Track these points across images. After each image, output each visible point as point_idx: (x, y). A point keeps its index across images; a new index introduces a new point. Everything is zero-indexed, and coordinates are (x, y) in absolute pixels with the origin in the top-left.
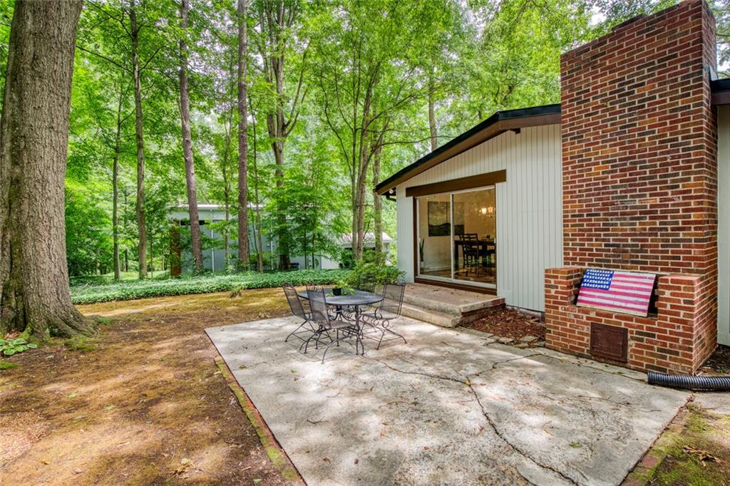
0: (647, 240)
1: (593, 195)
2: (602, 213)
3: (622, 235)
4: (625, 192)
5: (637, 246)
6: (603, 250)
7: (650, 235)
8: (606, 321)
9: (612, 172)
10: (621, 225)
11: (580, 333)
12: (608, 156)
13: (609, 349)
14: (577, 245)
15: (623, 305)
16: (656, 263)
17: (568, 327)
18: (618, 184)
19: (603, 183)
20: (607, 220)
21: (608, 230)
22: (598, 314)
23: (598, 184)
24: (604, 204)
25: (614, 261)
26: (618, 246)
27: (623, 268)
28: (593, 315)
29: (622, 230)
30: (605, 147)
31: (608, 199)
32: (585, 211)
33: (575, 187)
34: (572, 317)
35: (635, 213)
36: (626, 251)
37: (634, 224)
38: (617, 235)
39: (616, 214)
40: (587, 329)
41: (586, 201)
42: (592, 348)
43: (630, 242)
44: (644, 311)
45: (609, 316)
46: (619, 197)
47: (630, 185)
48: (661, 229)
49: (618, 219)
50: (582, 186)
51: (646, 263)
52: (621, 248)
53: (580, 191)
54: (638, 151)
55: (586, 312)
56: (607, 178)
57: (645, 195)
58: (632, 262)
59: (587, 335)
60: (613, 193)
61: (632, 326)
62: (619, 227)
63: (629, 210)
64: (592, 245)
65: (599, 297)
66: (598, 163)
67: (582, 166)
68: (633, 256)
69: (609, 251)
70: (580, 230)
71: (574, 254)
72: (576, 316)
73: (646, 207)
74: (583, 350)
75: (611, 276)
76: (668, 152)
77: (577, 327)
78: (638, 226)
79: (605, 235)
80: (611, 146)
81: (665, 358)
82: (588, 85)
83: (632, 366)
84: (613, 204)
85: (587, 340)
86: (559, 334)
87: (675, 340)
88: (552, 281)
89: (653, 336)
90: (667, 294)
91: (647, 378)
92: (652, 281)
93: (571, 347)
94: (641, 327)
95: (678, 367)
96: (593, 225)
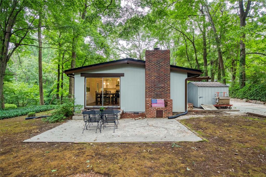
0: (162, 93)
1: (152, 83)
4: (158, 83)
5: (160, 94)
8: (159, 109)
9: (156, 79)
12: (155, 75)
14: (149, 94)
15: (160, 106)
16: (163, 97)
17: (152, 112)
18: (157, 81)
19: (154, 81)
20: (155, 88)
21: (155, 91)
22: (158, 108)
24: (154, 85)
25: (156, 97)
27: (158, 98)
28: (157, 109)
30: (155, 73)
32: (151, 86)
33: (148, 81)
34: (152, 110)
36: (158, 95)
37: (160, 90)
38: (157, 92)
40: (155, 112)
41: (151, 84)
42: (157, 115)
44: (164, 106)
45: (160, 108)
46: (157, 84)
48: (164, 91)
49: (157, 88)
50: (150, 81)
54: (160, 75)
55: (155, 108)
57: (161, 84)
58: (160, 97)
59: (155, 113)
61: (163, 109)
62: (157, 90)
63: (159, 87)
64: (152, 94)
65: (156, 105)
66: (153, 76)
67: (150, 76)
68: (159, 96)
69: (155, 95)
70: (149, 91)
72: (153, 109)
73: (162, 86)
75: (157, 100)
76: (165, 76)
77: (153, 112)
80: (156, 73)
81: (168, 114)
82: (152, 59)
83: (164, 117)
84: (156, 85)
85: (155, 114)
86: (150, 114)
87: (170, 111)
88: (148, 102)
89: (167, 111)
90: (169, 102)
91: (168, 118)
92: (164, 101)
93: (152, 116)
94: (165, 109)
95: (170, 115)
96: (152, 90)
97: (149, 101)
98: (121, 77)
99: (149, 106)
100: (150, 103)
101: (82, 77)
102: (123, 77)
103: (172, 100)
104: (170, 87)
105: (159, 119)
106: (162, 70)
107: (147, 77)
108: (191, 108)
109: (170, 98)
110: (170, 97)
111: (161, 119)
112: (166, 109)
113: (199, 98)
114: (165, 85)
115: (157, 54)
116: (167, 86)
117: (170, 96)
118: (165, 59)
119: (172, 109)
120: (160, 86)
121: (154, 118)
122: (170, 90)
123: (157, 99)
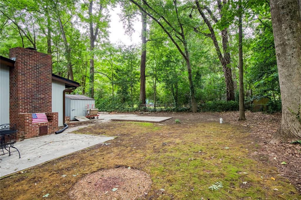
1: (28, 93)
2: (31, 98)
3: (36, 104)
4: (37, 93)
5: (39, 107)
6: (31, 108)
7: (42, 104)
9: (34, 87)
10: (36, 101)
11: (36, 130)
12: (32, 83)
13: (44, 132)
14: (23, 107)
15: (43, 121)
16: (43, 111)
17: (33, 130)
18: (35, 91)
19: (31, 90)
20: (32, 100)
21: (32, 103)
22: (41, 124)
23: (30, 90)
24: (31, 96)
25: (34, 111)
26: (35, 107)
27: (36, 112)
28: (39, 124)
29: (36, 103)
30: (32, 80)
31: (32, 94)
32: (26, 97)
33: (23, 89)
34: (34, 127)
35: (39, 99)
36: (37, 108)
37: (39, 101)
38: (35, 104)
39: (35, 98)
40: (38, 129)
41: (26, 94)
42: (40, 133)
43: (38, 106)
44: (47, 121)
45: (43, 123)
47: (38, 92)
48: (44, 103)
49: (35, 100)
50: (25, 89)
51: (41, 111)
52: (36, 107)
53: (24, 91)
54: (40, 84)
55: (38, 124)
56: (32, 88)
57: (41, 95)
58: (39, 111)
59: (38, 130)
60: (34, 93)
61: (48, 125)
63: (37, 98)
64: (28, 107)
65: (37, 120)
66: (30, 84)
67: (25, 84)
69: (33, 108)
70: (24, 102)
71: (22, 110)
72: (35, 126)
73: (41, 97)
74: (37, 135)
76: (46, 86)
77: (35, 129)
78: (40, 102)
79: (31, 104)
80: (34, 80)
81: (54, 129)
82: (27, 61)
83: (48, 134)
84: (34, 96)
85: (38, 132)
86: (30, 133)
87: (56, 125)
88: (27, 118)
89: (52, 125)
90: (54, 116)
91: (55, 134)
92: (45, 115)
93: (34, 135)
94: (50, 124)
95: (56, 130)
96: (28, 101)
97: (29, 116)
99: (29, 122)
100: (30, 118)
103: (58, 113)
104: (51, 99)
105: (44, 136)
106: (42, 77)
107: (21, 85)
108: (68, 121)
109: (51, 112)
110: (51, 110)
111: (46, 136)
112: (51, 124)
113: (71, 111)
114: (46, 95)
115: (35, 57)
116: (48, 97)
118: (46, 65)
119: (58, 123)
120: (39, 97)
121: (37, 137)
122: (51, 101)
123: (36, 114)
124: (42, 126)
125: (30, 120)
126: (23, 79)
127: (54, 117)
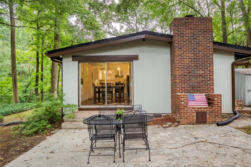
0: (200, 84)
1: (185, 69)
2: (188, 75)
3: (194, 82)
4: (195, 69)
5: (198, 86)
6: (188, 88)
7: (201, 82)
8: (201, 110)
9: (191, 62)
10: (194, 79)
11: (192, 116)
12: (190, 57)
13: (202, 119)
14: (180, 86)
15: (201, 104)
16: (203, 91)
17: (188, 115)
18: (193, 66)
19: (188, 65)
20: (190, 77)
21: (190, 81)
22: (198, 108)
23: (187, 65)
24: (189, 72)
25: (192, 91)
26: (193, 86)
27: (194, 93)
28: (196, 109)
29: (194, 81)
30: (189, 53)
31: (190, 70)
32: (183, 74)
33: (179, 65)
35: (198, 76)
36: (195, 88)
37: (197, 79)
38: (192, 82)
39: (192, 76)
40: (195, 114)
41: (183, 71)
42: (197, 120)
43: (196, 85)
44: (207, 105)
45: (201, 108)
46: (193, 70)
47: (196, 67)
48: (204, 81)
49: (193, 77)
50: (182, 65)
51: (200, 91)
52: (194, 87)
53: (181, 67)
54: (198, 57)
55: (194, 108)
56: (190, 64)
57: (200, 70)
58: (197, 91)
59: (195, 116)
60: (191, 69)
61: (207, 110)
62: (193, 80)
63: (196, 75)
64: (185, 86)
65: (193, 103)
66: (187, 59)
67: (182, 59)
68: (197, 89)
69: (190, 88)
70: (181, 81)
71: (179, 89)
72: (191, 110)
73: (200, 74)
74: (193, 122)
75: (193, 96)
76: (205, 58)
77: (191, 114)
78: (198, 80)
79: (189, 82)
80: (191, 53)
81: (216, 118)
82: (184, 32)
83: (208, 123)
84: (191, 72)
85: (195, 118)
86: (185, 118)
87: (218, 112)
88: (183, 99)
89: (213, 112)
90: (216, 99)
91: (216, 125)
92: (205, 96)
93: (190, 122)
94: (210, 110)
95: (218, 120)
96: (185, 79)
97: (184, 97)
98: (133, 61)
99: (184, 105)
100: (185, 100)
101: (74, 62)
102: (137, 61)
103: (221, 95)
104: (213, 75)
105: (201, 125)
106: (200, 48)
107: (177, 60)
108: (241, 107)
109: (213, 93)
110: (213, 91)
111: (205, 125)
112: (212, 110)
113: (247, 92)
114: (206, 71)
115: (192, 24)
116: (209, 73)
117: (213, 89)
118: (205, 31)
119: (221, 110)
120: (198, 74)
121: (193, 124)
122: (213, 79)
123: (194, 94)
124: (200, 111)
125: (185, 102)
126: (180, 54)
127: (216, 101)
